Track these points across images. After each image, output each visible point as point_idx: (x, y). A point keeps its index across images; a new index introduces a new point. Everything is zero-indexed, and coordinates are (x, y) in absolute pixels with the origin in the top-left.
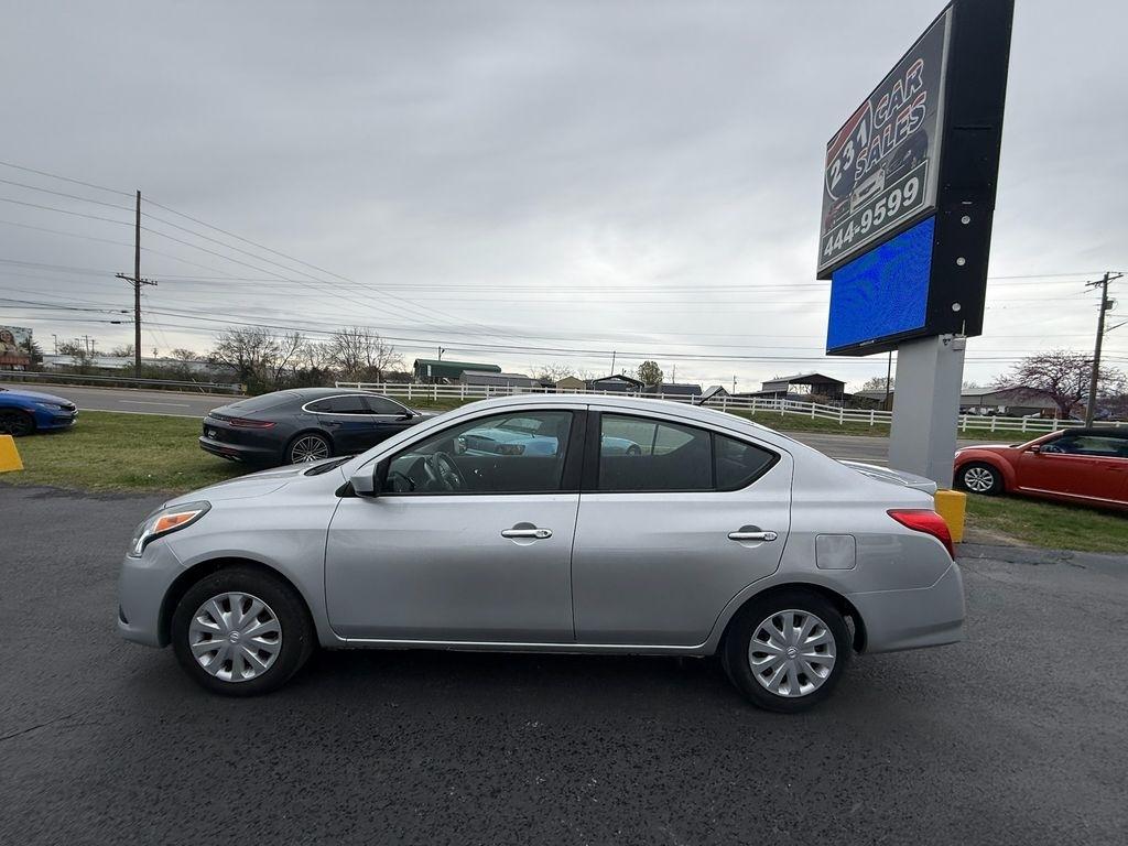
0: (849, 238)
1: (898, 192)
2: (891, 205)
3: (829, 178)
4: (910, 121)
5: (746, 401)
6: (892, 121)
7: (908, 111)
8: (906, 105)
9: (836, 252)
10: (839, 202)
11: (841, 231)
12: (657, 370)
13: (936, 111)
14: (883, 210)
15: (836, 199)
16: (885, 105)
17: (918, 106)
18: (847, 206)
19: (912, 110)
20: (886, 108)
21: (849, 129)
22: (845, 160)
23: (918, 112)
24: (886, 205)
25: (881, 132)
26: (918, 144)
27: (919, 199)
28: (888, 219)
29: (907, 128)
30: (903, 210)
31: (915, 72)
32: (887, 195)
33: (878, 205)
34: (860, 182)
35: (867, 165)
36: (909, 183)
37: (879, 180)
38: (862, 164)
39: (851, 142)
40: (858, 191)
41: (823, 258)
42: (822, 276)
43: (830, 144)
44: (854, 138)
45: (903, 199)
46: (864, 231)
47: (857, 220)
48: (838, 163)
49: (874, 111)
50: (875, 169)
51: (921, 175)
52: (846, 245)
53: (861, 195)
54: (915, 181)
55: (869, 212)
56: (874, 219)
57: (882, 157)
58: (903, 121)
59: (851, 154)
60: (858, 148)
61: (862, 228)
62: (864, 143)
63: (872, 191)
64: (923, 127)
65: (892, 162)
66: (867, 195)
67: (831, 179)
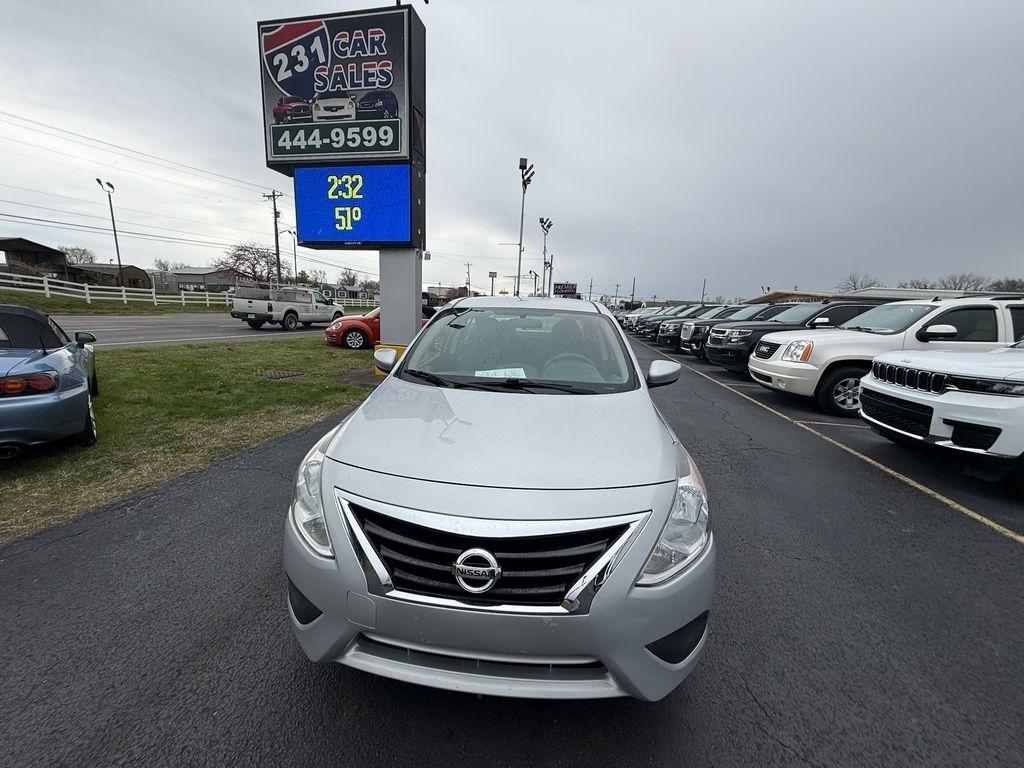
0: (318, 144)
1: (372, 130)
2: (366, 136)
3: (270, 66)
4: (378, 76)
6: (357, 62)
7: (374, 66)
8: (371, 59)
9: (297, 150)
10: (290, 101)
11: (302, 132)
13: (403, 85)
14: (358, 137)
15: (288, 95)
16: (343, 40)
17: (384, 69)
18: (308, 111)
19: (377, 68)
20: (347, 45)
21: (296, 30)
22: (293, 61)
23: (384, 74)
24: (360, 134)
25: (344, 64)
26: (389, 100)
27: (395, 146)
28: (364, 148)
29: (375, 80)
30: (380, 147)
31: (377, 36)
32: (360, 126)
33: (350, 130)
34: (323, 97)
35: (329, 85)
36: (384, 128)
37: (348, 108)
38: (323, 79)
39: (302, 46)
40: (321, 103)
41: (276, 149)
44: (306, 44)
45: (379, 138)
46: (335, 145)
47: (325, 132)
48: (284, 57)
49: (331, 38)
50: (342, 94)
51: (395, 127)
52: (312, 149)
53: (325, 109)
54: (389, 129)
55: (340, 131)
56: (347, 140)
57: (349, 88)
58: (370, 71)
59: (304, 60)
60: (312, 58)
61: (332, 141)
62: (322, 59)
63: (340, 113)
64: (393, 90)
65: (362, 100)
66: (334, 114)
67: (276, 70)
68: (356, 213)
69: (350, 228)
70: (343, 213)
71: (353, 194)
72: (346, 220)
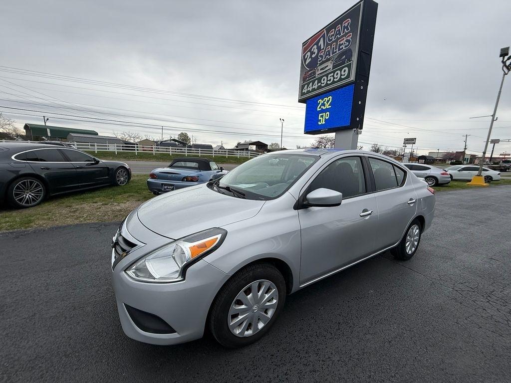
0: (316, 87)
1: (339, 72)
2: (335, 76)
3: (304, 59)
4: (345, 44)
5: (233, 152)
6: (336, 41)
7: (343, 39)
8: (343, 36)
9: (308, 92)
10: (310, 71)
11: (311, 83)
12: (188, 137)
13: (356, 42)
14: (332, 78)
15: (308, 69)
16: (332, 34)
17: (348, 38)
18: (314, 73)
19: (345, 40)
20: (333, 35)
21: (314, 39)
22: (312, 53)
23: (348, 41)
24: (333, 76)
25: (331, 45)
26: (348, 53)
27: (348, 76)
28: (334, 82)
29: (343, 46)
30: (341, 79)
31: (347, 23)
32: (334, 72)
33: (329, 76)
34: (321, 64)
35: (324, 58)
36: (344, 69)
37: (330, 65)
38: (321, 56)
39: (316, 46)
40: (319, 68)
41: (302, 94)
42: (300, 101)
43: (304, 44)
44: (317, 44)
45: (341, 75)
46: (323, 85)
47: (319, 80)
48: (309, 54)
49: (327, 36)
50: (328, 60)
51: (349, 67)
52: (314, 90)
53: (321, 70)
54: (346, 69)
55: (325, 78)
56: (327, 81)
57: (331, 55)
58: (341, 43)
59: (316, 51)
60: (319, 49)
61: (322, 83)
62: (322, 48)
63: (326, 69)
64: (351, 48)
65: (336, 59)
66: (324, 70)
67: (305, 60)
68: (327, 115)
69: (324, 123)
70: (322, 116)
71: (327, 106)
72: (323, 119)
